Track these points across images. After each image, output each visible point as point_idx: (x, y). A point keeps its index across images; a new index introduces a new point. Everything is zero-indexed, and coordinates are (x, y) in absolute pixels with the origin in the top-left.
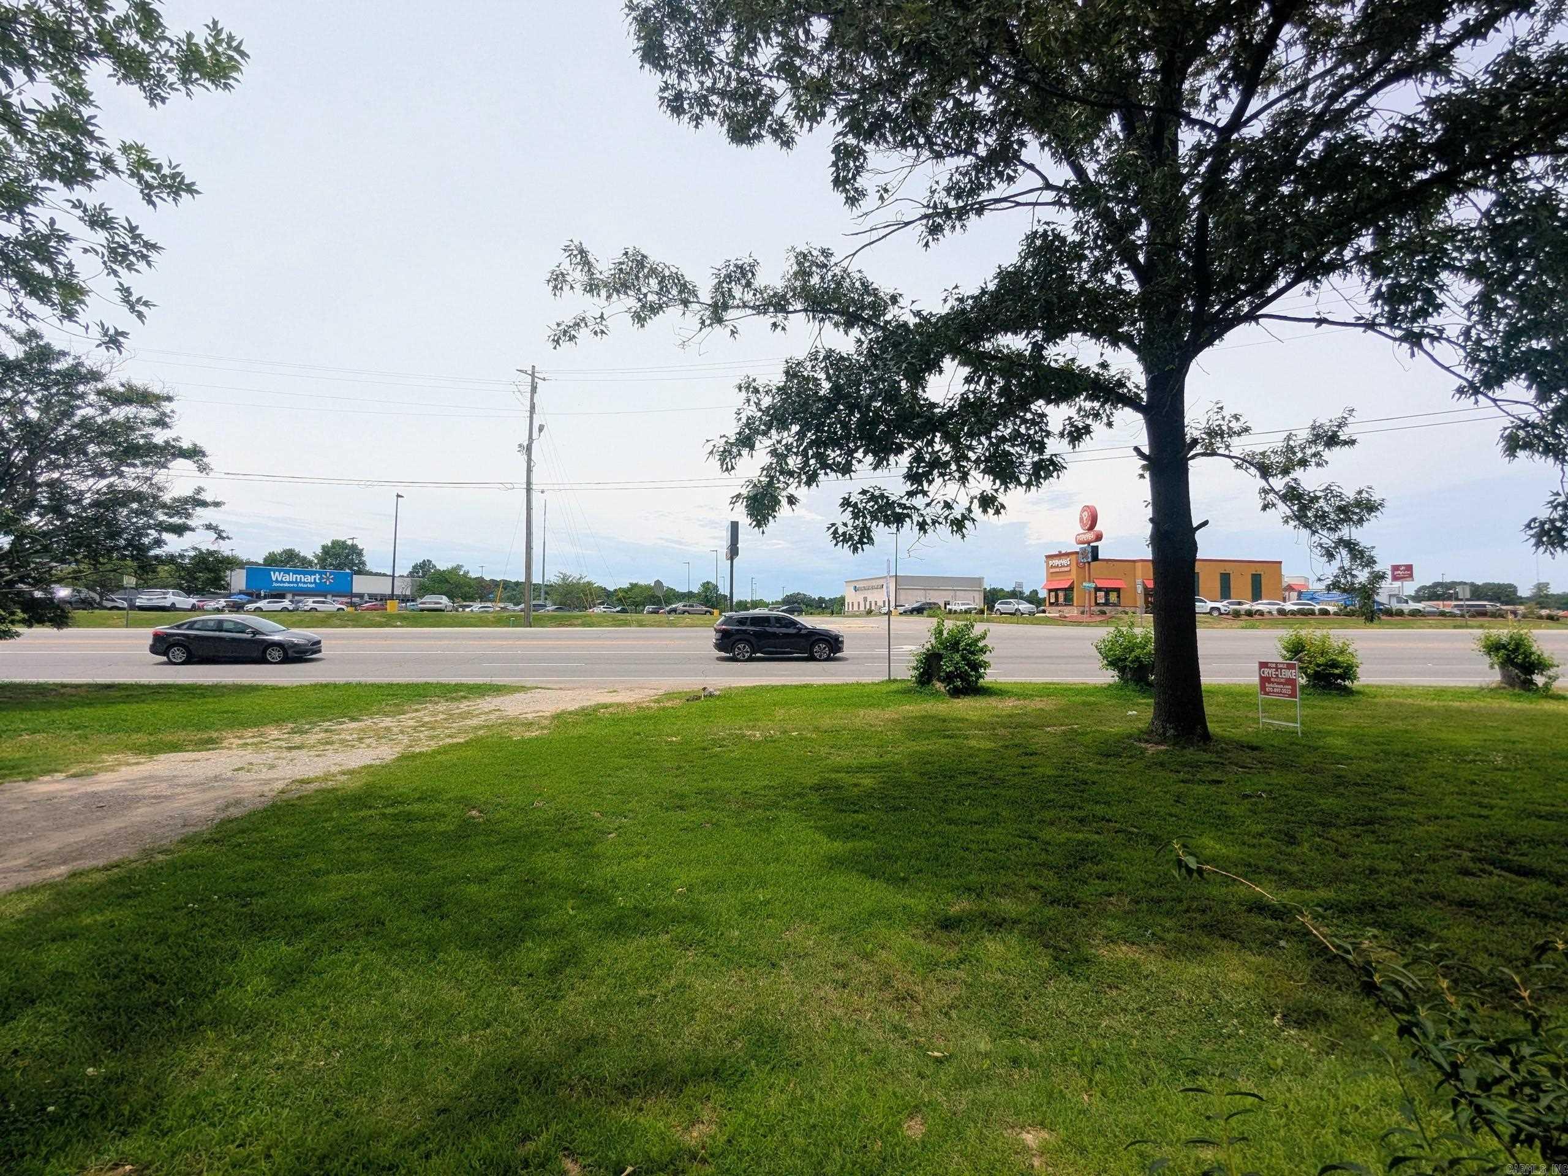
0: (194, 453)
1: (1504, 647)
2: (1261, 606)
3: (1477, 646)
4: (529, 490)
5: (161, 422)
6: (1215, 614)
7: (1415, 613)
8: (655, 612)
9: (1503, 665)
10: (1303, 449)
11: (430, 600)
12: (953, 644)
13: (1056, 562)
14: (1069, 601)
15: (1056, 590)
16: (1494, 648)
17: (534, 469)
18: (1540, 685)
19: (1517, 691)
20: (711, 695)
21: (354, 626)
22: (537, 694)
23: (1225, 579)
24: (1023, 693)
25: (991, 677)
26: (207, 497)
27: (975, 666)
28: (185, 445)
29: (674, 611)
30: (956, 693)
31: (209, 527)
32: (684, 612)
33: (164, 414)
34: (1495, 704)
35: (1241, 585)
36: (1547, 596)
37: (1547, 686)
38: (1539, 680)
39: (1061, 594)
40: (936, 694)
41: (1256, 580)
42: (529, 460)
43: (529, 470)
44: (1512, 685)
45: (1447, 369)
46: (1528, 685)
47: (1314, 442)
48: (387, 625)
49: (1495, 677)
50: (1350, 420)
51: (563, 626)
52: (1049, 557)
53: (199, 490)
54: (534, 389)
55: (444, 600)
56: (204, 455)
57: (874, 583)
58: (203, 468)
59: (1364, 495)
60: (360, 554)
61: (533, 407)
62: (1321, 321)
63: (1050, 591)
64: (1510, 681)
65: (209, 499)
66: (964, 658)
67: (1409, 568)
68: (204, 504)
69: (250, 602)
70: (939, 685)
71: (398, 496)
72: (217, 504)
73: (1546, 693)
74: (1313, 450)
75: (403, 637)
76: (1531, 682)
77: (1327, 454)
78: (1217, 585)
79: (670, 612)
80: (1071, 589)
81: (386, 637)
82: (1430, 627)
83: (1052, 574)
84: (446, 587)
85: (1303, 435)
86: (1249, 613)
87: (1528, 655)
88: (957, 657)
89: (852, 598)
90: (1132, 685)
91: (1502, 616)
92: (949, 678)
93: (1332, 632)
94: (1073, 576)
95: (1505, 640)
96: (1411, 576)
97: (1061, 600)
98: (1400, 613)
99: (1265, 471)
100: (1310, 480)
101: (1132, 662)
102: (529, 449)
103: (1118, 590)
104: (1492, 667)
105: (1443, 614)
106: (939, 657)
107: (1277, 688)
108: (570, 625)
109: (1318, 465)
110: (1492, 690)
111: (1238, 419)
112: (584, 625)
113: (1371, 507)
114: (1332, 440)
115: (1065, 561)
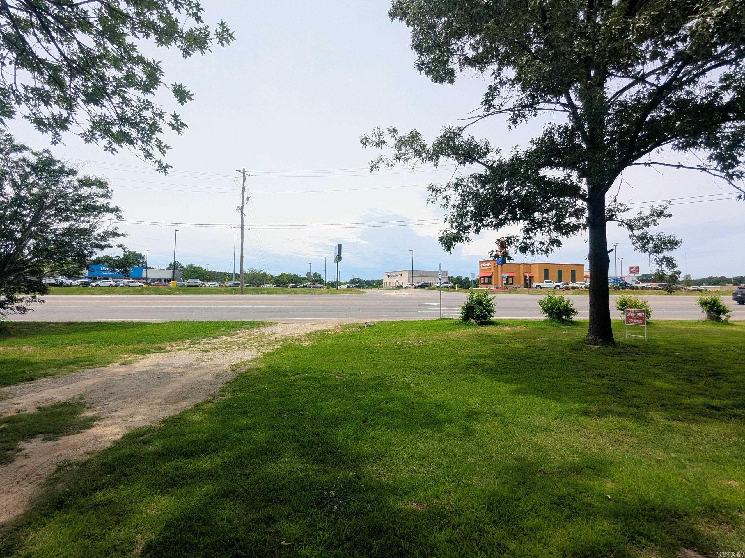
0: (116, 210)
1: (709, 303)
2: (577, 284)
3: (697, 303)
4: (242, 228)
5: (106, 196)
6: (558, 288)
7: (643, 288)
8: (295, 287)
9: (708, 312)
10: (647, 218)
11: (192, 281)
12: (479, 302)
13: (484, 264)
14: (490, 283)
15: (484, 277)
16: (704, 304)
17: (245, 218)
18: (723, 319)
19: (714, 322)
20: (369, 326)
21: (156, 294)
22: (279, 326)
23: (560, 272)
24: (513, 324)
25: (495, 317)
26: (119, 231)
27: (491, 311)
28: (111, 206)
29: (306, 286)
30: (481, 324)
31: (120, 246)
32: (310, 287)
33: (108, 192)
34: (704, 327)
35: (566, 275)
36: (690, 281)
37: (726, 320)
38: (723, 317)
39: (486, 279)
40: (472, 324)
41: (573, 273)
42: (242, 213)
43: (242, 219)
44: (712, 320)
45: (738, 188)
46: (718, 319)
47: (653, 215)
48: (172, 294)
49: (704, 316)
50: (670, 206)
51: (259, 294)
52: (481, 262)
53: (116, 228)
54: (244, 180)
55: (198, 281)
56: (120, 211)
57: (398, 274)
58: (119, 218)
59: (672, 238)
60: (143, 258)
61: (244, 189)
62: (679, 166)
63: (481, 277)
64: (711, 318)
65: (120, 233)
66: (484, 308)
67: (637, 268)
68: (118, 235)
69: (92, 282)
70: (473, 321)
71: (176, 230)
72: (124, 235)
73: (726, 323)
74: (653, 218)
75: (182, 299)
76: (720, 318)
77: (659, 220)
78: (556, 275)
79: (303, 287)
80: (491, 277)
81: (173, 299)
82: (650, 294)
83: (482, 270)
84: (196, 275)
85: (647, 212)
86: (573, 288)
87: (719, 306)
88: (481, 308)
89: (386, 280)
90: (556, 319)
91: (679, 289)
92: (478, 318)
93: (639, 296)
94: (492, 270)
95: (709, 300)
96: (638, 271)
97: (487, 282)
98: (637, 288)
99: (631, 227)
100: (652, 231)
101: (557, 310)
102: (242, 209)
103: (512, 277)
104: (703, 312)
105: (655, 289)
106: (473, 308)
107: (635, 321)
108: (262, 293)
109: (655, 225)
110: (703, 322)
111: (622, 205)
112: (268, 293)
113: (676, 243)
114: (661, 214)
115: (488, 264)
